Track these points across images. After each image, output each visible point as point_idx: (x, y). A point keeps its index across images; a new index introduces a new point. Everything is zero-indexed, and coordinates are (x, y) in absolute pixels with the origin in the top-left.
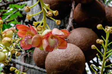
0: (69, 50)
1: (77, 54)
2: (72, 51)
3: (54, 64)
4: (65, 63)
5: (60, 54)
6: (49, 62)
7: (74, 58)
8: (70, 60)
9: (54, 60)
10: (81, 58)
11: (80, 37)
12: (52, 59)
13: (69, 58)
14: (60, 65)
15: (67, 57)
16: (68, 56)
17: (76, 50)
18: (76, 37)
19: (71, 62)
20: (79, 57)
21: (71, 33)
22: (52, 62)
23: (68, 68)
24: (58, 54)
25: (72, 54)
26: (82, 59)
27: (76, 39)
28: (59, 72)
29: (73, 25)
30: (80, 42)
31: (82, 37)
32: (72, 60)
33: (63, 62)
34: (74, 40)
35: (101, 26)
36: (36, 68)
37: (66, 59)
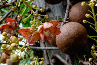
0: (69, 28)
1: (77, 29)
2: (72, 29)
3: (62, 44)
4: (70, 40)
5: (64, 35)
6: (58, 43)
7: (75, 34)
8: (73, 36)
9: (60, 40)
10: (81, 31)
11: (79, 12)
12: (59, 40)
13: (71, 35)
14: (67, 42)
15: (70, 35)
16: (70, 33)
17: (75, 27)
18: (75, 13)
19: (74, 37)
20: (79, 31)
21: (71, 11)
22: (60, 42)
23: (73, 43)
24: (62, 34)
25: (73, 31)
26: (83, 31)
27: (76, 15)
28: (67, 48)
29: (71, 3)
30: (80, 16)
31: (81, 11)
32: (74, 36)
33: (68, 40)
34: (75, 16)
35: (84, 3)
36: (53, 49)
37: (70, 37)
